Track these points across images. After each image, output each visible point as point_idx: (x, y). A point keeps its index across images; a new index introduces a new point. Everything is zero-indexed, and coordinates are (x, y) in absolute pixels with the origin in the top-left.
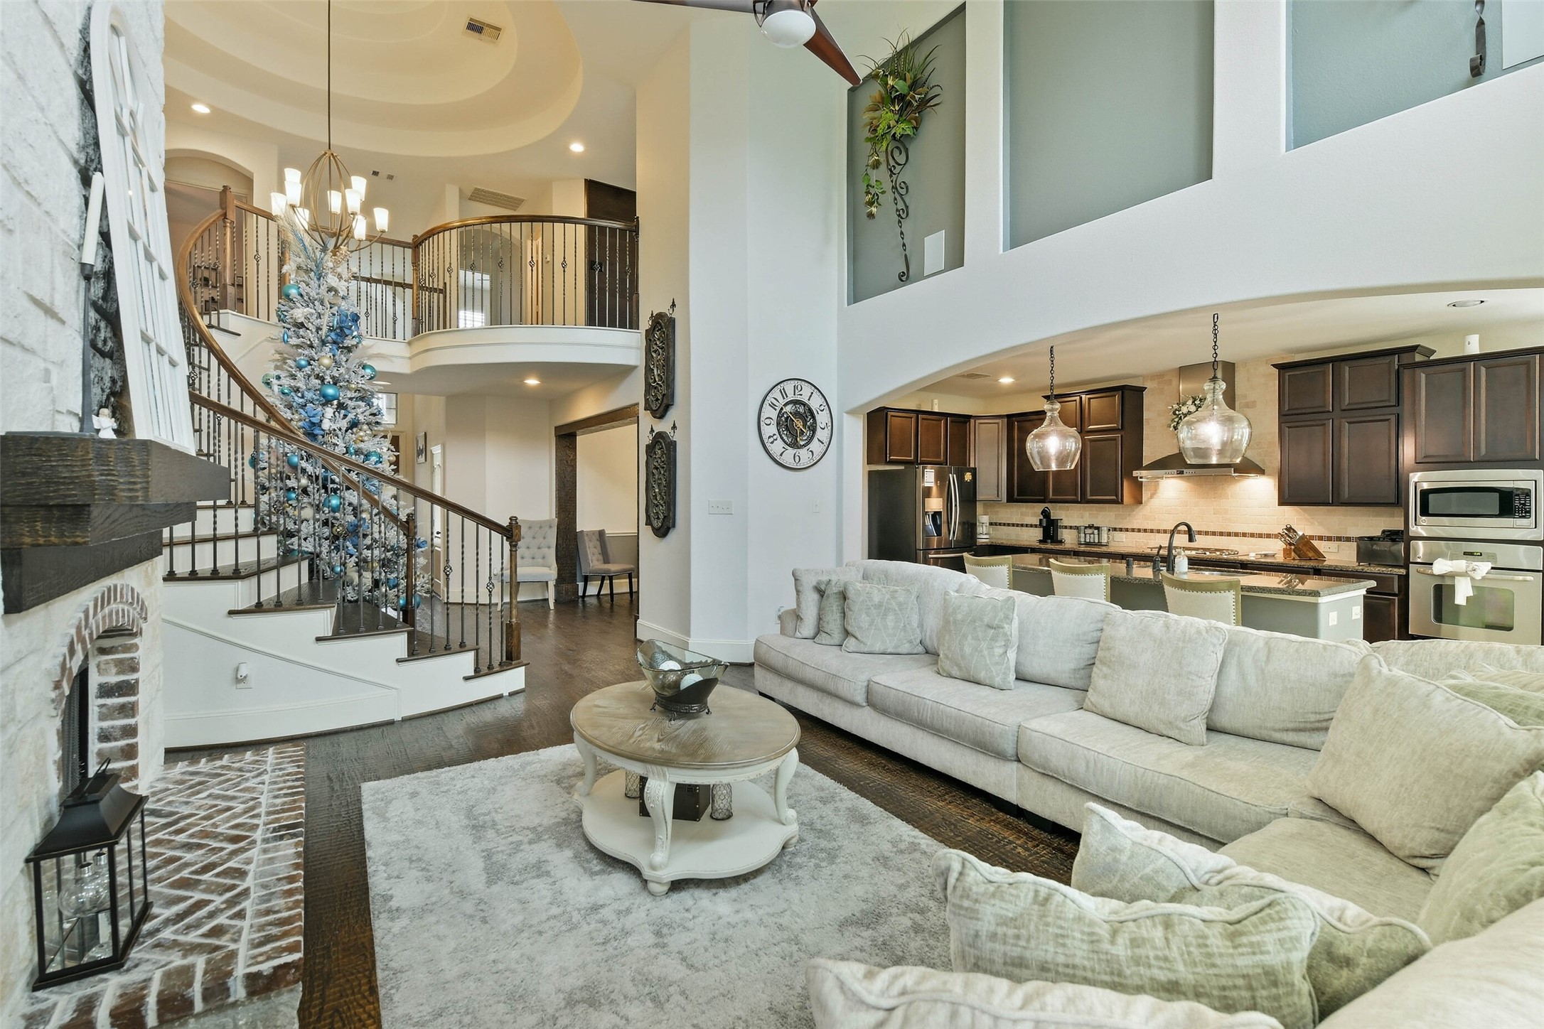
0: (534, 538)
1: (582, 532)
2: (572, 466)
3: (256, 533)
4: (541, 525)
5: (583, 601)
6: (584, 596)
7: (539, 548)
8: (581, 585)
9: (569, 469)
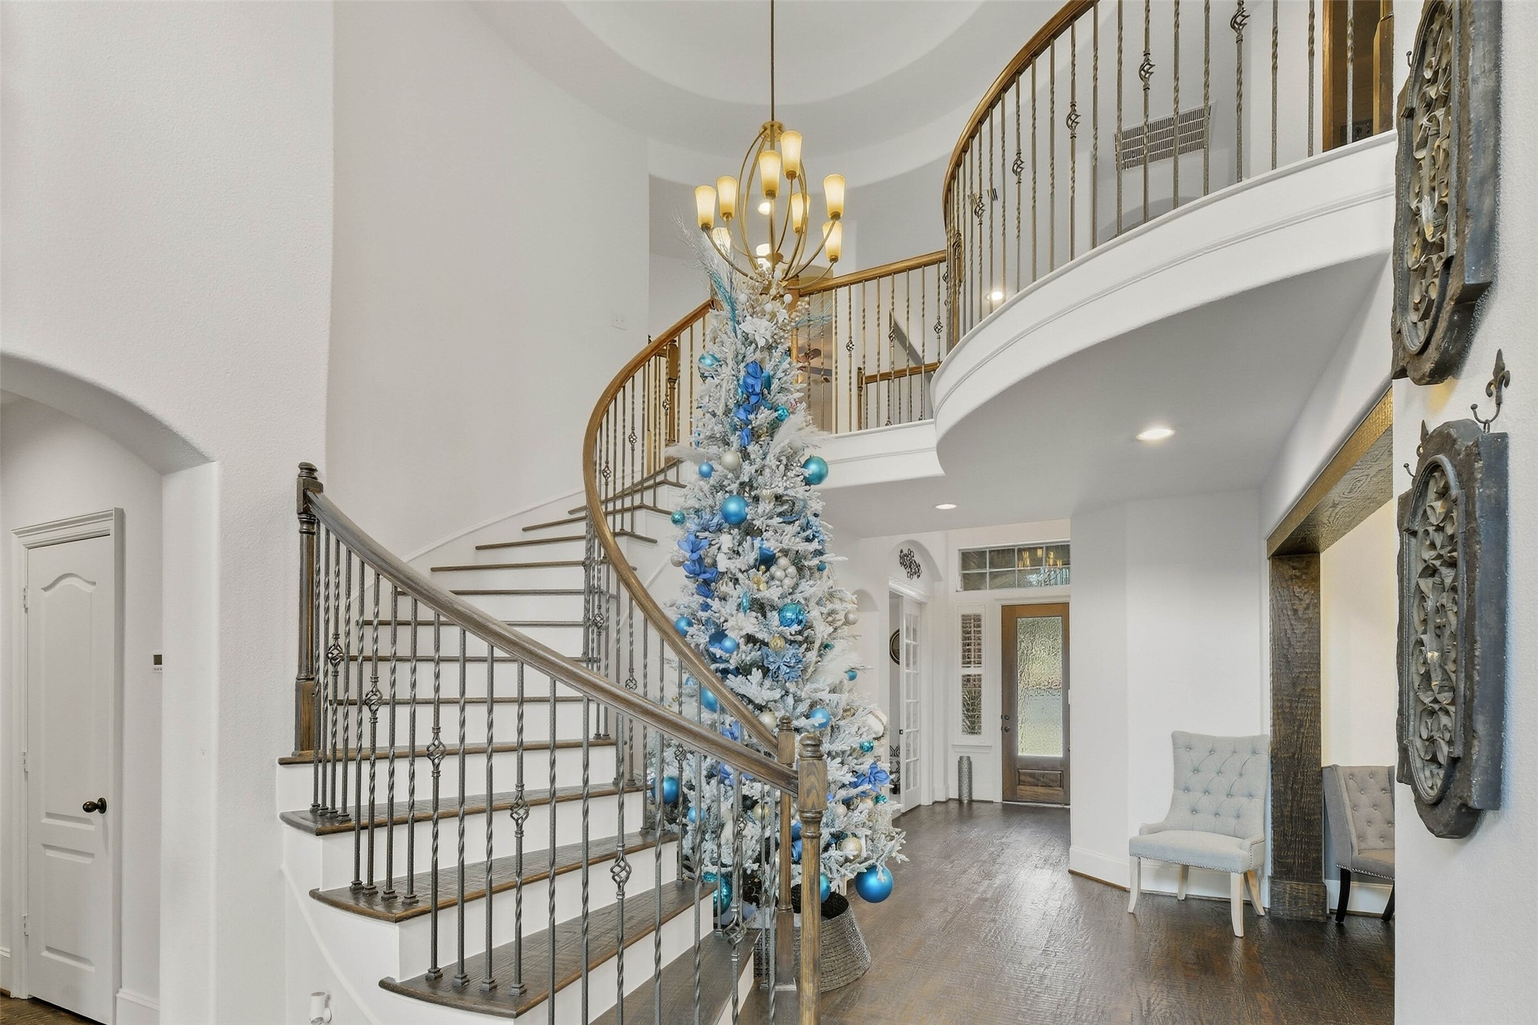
0: (1219, 772)
1: (1333, 768)
2: (1309, 620)
3: (586, 745)
4: (1235, 746)
5: (1340, 927)
6: (1343, 911)
7: (1229, 795)
8: (1334, 887)
9: (1300, 628)
